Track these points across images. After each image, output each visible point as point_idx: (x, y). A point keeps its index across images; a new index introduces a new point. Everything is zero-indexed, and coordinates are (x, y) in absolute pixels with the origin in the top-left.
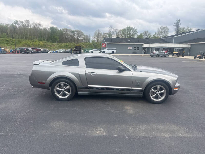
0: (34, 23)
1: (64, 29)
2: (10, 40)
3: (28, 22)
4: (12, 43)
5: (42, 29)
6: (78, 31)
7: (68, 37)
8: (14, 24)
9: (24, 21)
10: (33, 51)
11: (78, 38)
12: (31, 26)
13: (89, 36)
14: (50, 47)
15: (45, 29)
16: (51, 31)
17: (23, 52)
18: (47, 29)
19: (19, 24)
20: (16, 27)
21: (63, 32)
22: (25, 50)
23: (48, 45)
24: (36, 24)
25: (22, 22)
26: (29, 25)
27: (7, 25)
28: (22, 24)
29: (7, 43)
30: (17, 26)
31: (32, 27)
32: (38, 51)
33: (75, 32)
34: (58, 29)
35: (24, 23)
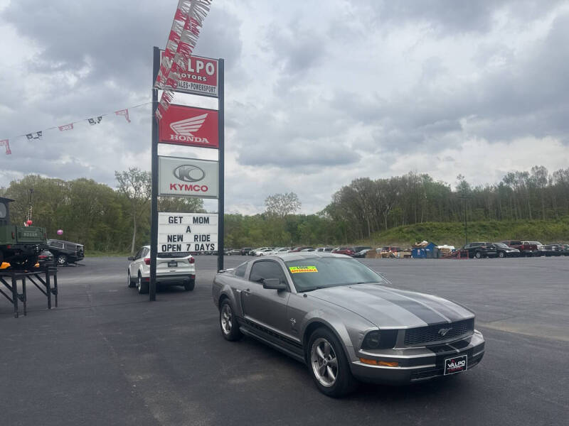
0: (561, 171)
2: (491, 223)
3: (541, 171)
4: (494, 231)
8: (505, 184)
9: (530, 172)
10: (509, 250)
12: (551, 181)
17: (478, 255)
19: (516, 182)
20: (509, 189)
22: (483, 249)
24: (566, 173)
25: (525, 175)
26: (544, 179)
27: (488, 188)
28: (524, 179)
29: (482, 231)
30: (512, 186)
31: (553, 184)
32: (527, 251)
35: (529, 177)
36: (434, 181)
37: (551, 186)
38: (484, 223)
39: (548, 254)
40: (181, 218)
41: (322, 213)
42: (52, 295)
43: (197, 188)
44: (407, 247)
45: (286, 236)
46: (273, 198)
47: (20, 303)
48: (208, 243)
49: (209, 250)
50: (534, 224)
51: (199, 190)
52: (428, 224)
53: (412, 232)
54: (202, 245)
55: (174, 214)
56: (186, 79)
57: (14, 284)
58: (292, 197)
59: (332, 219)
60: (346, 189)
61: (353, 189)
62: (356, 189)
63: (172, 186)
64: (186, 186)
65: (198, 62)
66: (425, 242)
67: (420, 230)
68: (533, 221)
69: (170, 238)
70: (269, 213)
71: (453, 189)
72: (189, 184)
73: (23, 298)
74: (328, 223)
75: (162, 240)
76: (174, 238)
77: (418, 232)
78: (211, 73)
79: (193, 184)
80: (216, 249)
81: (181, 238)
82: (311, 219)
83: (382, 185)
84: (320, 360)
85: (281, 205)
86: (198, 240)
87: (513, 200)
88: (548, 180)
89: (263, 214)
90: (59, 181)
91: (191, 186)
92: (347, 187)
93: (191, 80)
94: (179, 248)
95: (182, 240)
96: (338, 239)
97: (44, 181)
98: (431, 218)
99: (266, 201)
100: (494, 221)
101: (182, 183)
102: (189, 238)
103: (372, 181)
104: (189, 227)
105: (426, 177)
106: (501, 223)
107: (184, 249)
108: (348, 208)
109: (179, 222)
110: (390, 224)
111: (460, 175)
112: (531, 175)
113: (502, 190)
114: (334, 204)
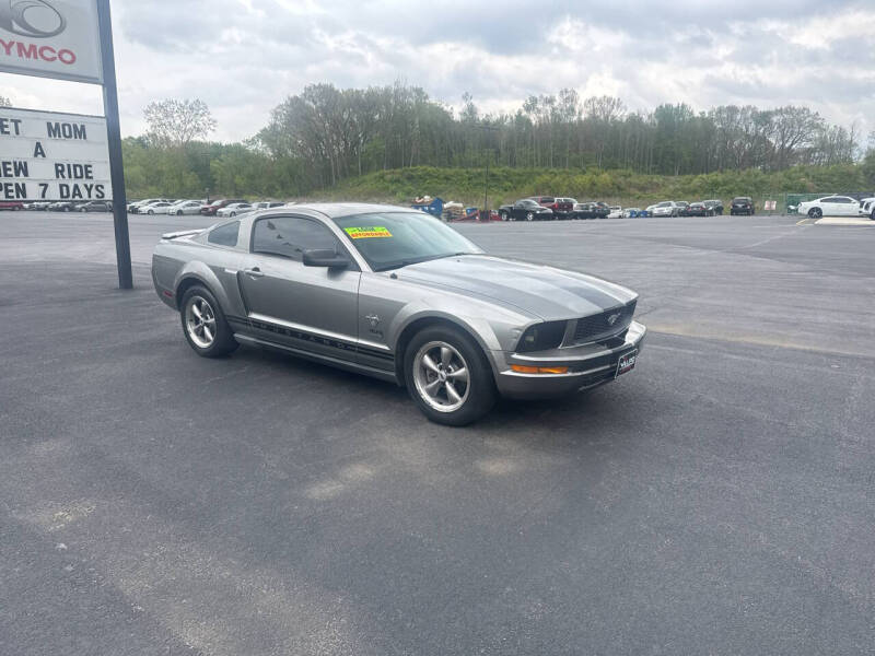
0: (594, 99)
1: (720, 111)
2: (503, 171)
3: (571, 97)
5: (624, 119)
6: (790, 110)
7: (736, 143)
8: (524, 113)
9: (557, 98)
11: (787, 145)
12: (580, 113)
13: (849, 131)
14: (637, 192)
15: (635, 121)
16: (660, 122)
18: (645, 118)
19: (539, 111)
20: (529, 121)
21: (712, 124)
23: (630, 185)
24: (600, 102)
25: (550, 101)
26: (573, 110)
27: (502, 119)
28: (548, 108)
29: (491, 184)
30: (534, 119)
31: (583, 117)
32: (561, 212)
33: (775, 119)
34: (692, 113)
35: (556, 104)
36: (432, 100)
37: (580, 121)
38: (495, 171)
40: (16, 122)
41: (253, 141)
43: (47, 54)
45: (190, 180)
46: (161, 108)
48: (89, 183)
49: (94, 197)
50: (556, 175)
51: (53, 59)
52: (420, 169)
53: (398, 181)
54: (76, 187)
58: (196, 108)
59: (271, 154)
60: (295, 101)
61: (307, 102)
62: (311, 104)
64: (20, 46)
66: (426, 197)
67: (410, 178)
68: (555, 170)
70: (154, 136)
71: (457, 117)
72: (27, 41)
74: (265, 160)
76: (6, 170)
77: (406, 182)
79: (39, 43)
80: (109, 194)
81: (22, 168)
82: (236, 151)
83: (354, 99)
85: (178, 122)
86: (66, 173)
87: (532, 137)
88: (577, 111)
89: (140, 138)
91: (33, 47)
92: (296, 98)
94: (22, 190)
95: (26, 174)
96: (283, 188)
98: (424, 162)
99: (147, 112)
100: (507, 168)
101: (8, 37)
103: (337, 91)
104: (38, 145)
105: (419, 91)
106: (516, 171)
107: (33, 192)
108: (299, 136)
109: (13, 132)
110: (366, 168)
111: (467, 94)
112: (558, 101)
113: (521, 121)
114: (274, 126)
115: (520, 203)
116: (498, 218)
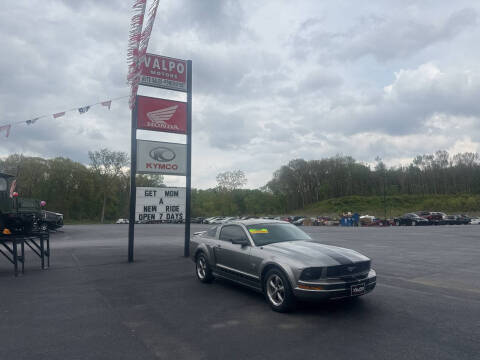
0: (459, 154)
2: (404, 197)
3: (443, 155)
4: (406, 204)
8: (414, 165)
9: (434, 155)
10: (419, 219)
12: (451, 163)
19: (424, 164)
20: (419, 170)
24: (464, 156)
25: (431, 157)
26: (446, 161)
28: (430, 161)
29: (396, 204)
30: (421, 167)
31: (454, 165)
32: (434, 220)
36: (357, 162)
37: (452, 168)
38: (398, 197)
39: (451, 223)
40: (155, 191)
41: (264, 188)
42: (45, 258)
43: (168, 167)
44: (335, 216)
45: (234, 207)
46: (224, 175)
47: (19, 264)
48: (177, 213)
49: (178, 218)
50: (438, 198)
51: (170, 168)
52: (352, 198)
53: (339, 204)
54: (172, 215)
55: (149, 189)
56: (161, 76)
57: (15, 247)
58: (239, 174)
59: (273, 193)
60: (284, 168)
61: (290, 168)
62: (293, 168)
63: (148, 165)
64: (160, 165)
65: (171, 63)
66: (349, 213)
67: (346, 203)
68: (437, 196)
69: (145, 209)
70: (220, 187)
71: (373, 169)
72: (162, 163)
73: (22, 259)
74: (269, 196)
75: (139, 210)
76: (149, 209)
77: (344, 205)
78: (181, 72)
79: (166, 163)
81: (154, 208)
82: (256, 192)
83: (315, 165)
84: (272, 289)
85: (231, 181)
86: (169, 210)
87: (421, 178)
88: (449, 162)
89: (214, 188)
90: (39, 159)
91: (164, 165)
92: (285, 166)
93: (165, 77)
94: (153, 217)
95: (156, 211)
96: (277, 210)
97: (26, 159)
98: (354, 193)
99: (218, 177)
100: (406, 195)
101: (157, 162)
102: (161, 209)
103: (306, 162)
104: (161, 199)
105: (350, 158)
106: (413, 197)
107: (157, 218)
108: (287, 184)
109: (153, 196)
110: (321, 198)
112: (435, 158)
113: (412, 170)
114: (274, 180)
115: (406, 215)
116: (394, 224)
